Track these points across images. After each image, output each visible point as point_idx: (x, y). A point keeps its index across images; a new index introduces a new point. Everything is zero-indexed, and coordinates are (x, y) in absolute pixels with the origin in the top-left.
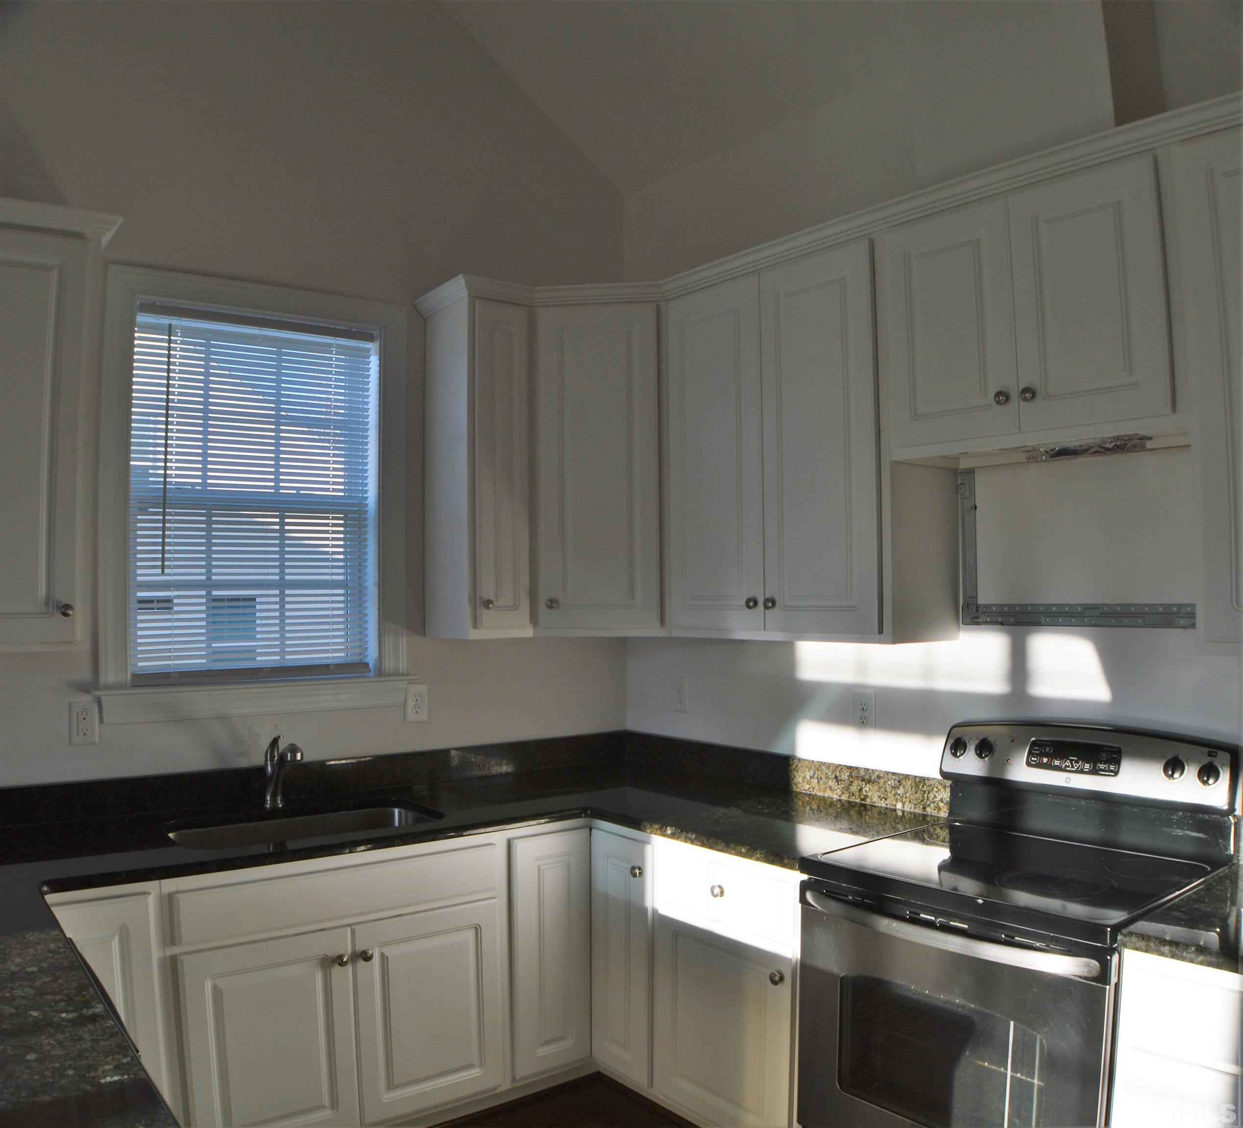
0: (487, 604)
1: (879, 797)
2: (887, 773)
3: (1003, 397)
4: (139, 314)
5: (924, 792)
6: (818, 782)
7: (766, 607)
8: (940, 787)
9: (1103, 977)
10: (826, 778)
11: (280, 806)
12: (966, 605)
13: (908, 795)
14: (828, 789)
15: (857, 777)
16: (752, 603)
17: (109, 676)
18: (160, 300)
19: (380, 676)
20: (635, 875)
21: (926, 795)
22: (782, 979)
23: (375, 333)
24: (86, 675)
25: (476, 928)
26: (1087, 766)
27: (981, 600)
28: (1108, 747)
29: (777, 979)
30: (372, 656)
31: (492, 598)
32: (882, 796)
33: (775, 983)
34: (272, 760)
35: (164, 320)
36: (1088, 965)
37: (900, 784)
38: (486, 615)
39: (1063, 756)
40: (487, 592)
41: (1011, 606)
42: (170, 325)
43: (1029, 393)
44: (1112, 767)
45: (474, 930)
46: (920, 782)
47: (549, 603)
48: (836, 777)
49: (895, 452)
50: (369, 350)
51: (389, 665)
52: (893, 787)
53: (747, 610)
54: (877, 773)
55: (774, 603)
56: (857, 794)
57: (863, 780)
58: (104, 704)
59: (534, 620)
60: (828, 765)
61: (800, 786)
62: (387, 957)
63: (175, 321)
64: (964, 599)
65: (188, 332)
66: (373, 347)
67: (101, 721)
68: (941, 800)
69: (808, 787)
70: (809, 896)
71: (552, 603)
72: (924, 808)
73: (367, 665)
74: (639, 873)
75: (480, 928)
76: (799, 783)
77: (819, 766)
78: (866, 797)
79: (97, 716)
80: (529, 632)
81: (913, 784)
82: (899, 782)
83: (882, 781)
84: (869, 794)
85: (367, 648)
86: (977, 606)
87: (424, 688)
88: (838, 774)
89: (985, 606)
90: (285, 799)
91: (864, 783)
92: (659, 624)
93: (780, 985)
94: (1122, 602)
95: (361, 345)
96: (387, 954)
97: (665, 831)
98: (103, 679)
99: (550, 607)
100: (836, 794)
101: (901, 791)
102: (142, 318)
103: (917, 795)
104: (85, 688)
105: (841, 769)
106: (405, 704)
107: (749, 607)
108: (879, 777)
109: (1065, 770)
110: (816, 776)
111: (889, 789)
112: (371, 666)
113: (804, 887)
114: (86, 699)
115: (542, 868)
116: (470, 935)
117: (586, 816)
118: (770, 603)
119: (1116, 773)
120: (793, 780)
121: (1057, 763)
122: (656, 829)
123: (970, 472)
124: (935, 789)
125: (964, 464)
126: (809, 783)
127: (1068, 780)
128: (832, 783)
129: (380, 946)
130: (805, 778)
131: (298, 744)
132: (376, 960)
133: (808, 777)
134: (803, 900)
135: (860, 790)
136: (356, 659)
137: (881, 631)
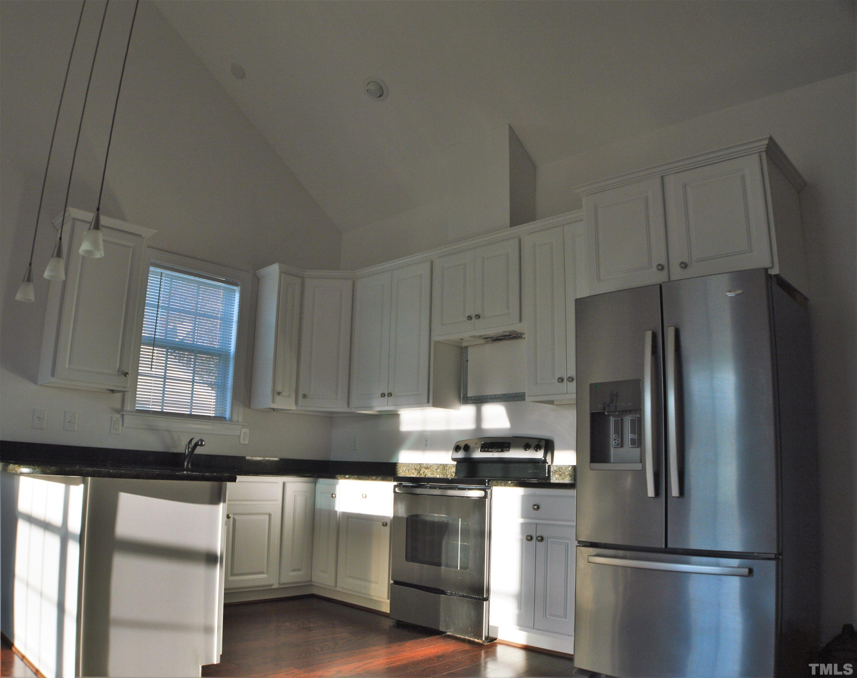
0: (279, 393)
1: (431, 474)
2: (434, 464)
3: (470, 318)
4: (150, 267)
5: (447, 469)
6: (408, 471)
7: (388, 396)
8: (453, 467)
9: (485, 497)
10: (412, 469)
11: (190, 468)
12: (463, 397)
13: (441, 472)
14: (412, 474)
15: (423, 467)
16: (383, 395)
17: (128, 407)
18: (158, 262)
19: (231, 422)
20: (333, 497)
21: (447, 471)
22: (386, 525)
23: (239, 283)
24: (118, 406)
25: (269, 515)
26: (500, 450)
27: (469, 395)
28: (506, 442)
29: (385, 525)
30: (228, 415)
31: (281, 391)
32: (432, 473)
33: (383, 525)
34: (188, 449)
35: (159, 270)
36: (481, 493)
37: (438, 468)
38: (278, 398)
39: (492, 448)
40: (279, 389)
41: (479, 396)
42: (162, 272)
43: (478, 316)
44: (508, 449)
45: (268, 515)
46: (444, 466)
47: (303, 396)
48: (415, 468)
49: (436, 338)
50: (235, 290)
51: (235, 418)
52: (436, 469)
53: (381, 398)
54: (430, 465)
55: (391, 395)
56: (423, 474)
57: (425, 468)
58: (125, 419)
59: (296, 403)
60: (412, 464)
61: (401, 474)
62: (236, 519)
63: (163, 271)
64: (463, 395)
65: (167, 276)
66: (237, 289)
67: (123, 425)
68: (453, 472)
69: (404, 474)
70: (397, 490)
71: (304, 396)
72: (447, 476)
73: (225, 418)
74: (335, 497)
75: (271, 515)
76: (401, 473)
77: (408, 465)
78: (426, 474)
79: (121, 423)
80: (294, 407)
81: (443, 467)
82: (438, 467)
83: (432, 467)
84: (427, 473)
85: (226, 411)
86: (467, 397)
87: (247, 431)
88: (416, 467)
89: (470, 397)
90: (192, 465)
91: (425, 469)
92: (347, 406)
93: (385, 527)
94: (515, 392)
95: (231, 287)
96: (235, 518)
97: (346, 477)
98: (125, 409)
99: (304, 398)
100: (415, 475)
101: (438, 471)
102: (152, 269)
103: (444, 471)
104: (117, 411)
105: (417, 465)
106: (240, 436)
107: (382, 396)
108: (431, 466)
109: (493, 452)
110: (407, 469)
111: (434, 470)
112: (227, 419)
113: (395, 487)
114: (118, 416)
115: (296, 496)
116: (267, 517)
117: (314, 477)
118: (390, 395)
119: (509, 451)
120: (398, 472)
121: (490, 450)
122: (342, 477)
123: (466, 347)
124: (451, 468)
125: (464, 344)
126: (405, 472)
127: (493, 455)
128: (413, 471)
129: (233, 515)
130: (403, 470)
131: (203, 439)
132: (231, 519)
133: (404, 470)
134: (395, 492)
135: (424, 472)
136: (220, 415)
137: (428, 402)
